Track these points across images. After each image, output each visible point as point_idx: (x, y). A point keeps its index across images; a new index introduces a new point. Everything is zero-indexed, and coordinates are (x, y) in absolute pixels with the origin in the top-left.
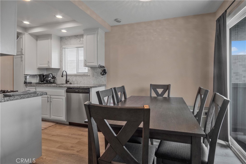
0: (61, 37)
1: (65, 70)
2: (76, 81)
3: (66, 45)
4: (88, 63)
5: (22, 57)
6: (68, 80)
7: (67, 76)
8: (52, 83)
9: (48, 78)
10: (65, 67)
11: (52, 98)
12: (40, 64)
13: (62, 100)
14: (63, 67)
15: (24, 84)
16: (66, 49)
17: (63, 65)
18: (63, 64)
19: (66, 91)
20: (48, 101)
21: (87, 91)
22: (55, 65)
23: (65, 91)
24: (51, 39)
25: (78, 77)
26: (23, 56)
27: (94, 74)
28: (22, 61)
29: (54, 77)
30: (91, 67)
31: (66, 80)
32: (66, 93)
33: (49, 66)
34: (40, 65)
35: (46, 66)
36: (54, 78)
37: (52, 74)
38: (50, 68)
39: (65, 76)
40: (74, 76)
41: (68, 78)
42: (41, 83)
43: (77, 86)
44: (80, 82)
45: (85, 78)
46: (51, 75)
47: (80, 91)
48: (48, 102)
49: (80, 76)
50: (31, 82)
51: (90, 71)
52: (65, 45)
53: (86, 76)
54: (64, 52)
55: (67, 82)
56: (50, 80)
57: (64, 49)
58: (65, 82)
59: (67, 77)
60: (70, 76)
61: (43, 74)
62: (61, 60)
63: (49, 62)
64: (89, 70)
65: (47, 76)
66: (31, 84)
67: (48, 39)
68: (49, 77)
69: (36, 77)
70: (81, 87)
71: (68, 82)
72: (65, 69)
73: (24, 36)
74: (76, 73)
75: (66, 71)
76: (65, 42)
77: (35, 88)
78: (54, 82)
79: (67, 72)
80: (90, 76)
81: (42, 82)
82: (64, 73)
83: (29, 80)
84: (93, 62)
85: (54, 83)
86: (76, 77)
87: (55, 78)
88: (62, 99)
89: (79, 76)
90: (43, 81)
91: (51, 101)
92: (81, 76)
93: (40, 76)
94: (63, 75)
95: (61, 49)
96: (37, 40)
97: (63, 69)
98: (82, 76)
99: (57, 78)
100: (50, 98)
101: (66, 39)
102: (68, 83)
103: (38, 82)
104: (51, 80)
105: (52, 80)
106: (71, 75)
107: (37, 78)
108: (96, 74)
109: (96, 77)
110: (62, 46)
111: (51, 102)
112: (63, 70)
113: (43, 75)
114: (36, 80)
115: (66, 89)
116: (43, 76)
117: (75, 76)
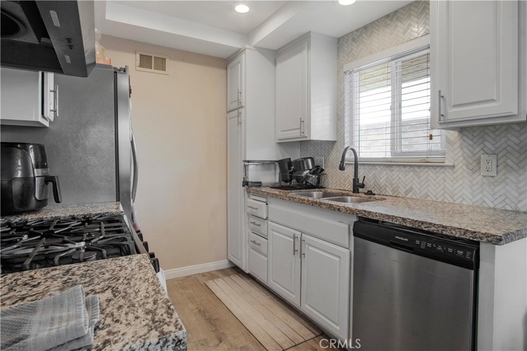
0: (339, 39)
1: (353, 147)
2: (392, 185)
3: (356, 59)
4: (455, 106)
5: (239, 114)
6: (361, 182)
7: (359, 167)
8: (312, 187)
9: (301, 170)
10: (352, 136)
11: (306, 241)
12: (282, 131)
13: (337, 259)
14: (347, 135)
15: (243, 186)
16: (355, 75)
17: (346, 130)
18: (346, 125)
19: (352, 227)
20: (294, 251)
21: (460, 253)
22: (320, 130)
23: (349, 226)
24: (309, 48)
25: (397, 173)
26: (242, 110)
27: (479, 158)
28: (240, 123)
29: (318, 167)
30: (462, 130)
31: (356, 180)
32: (352, 237)
33: (302, 134)
34: (283, 133)
35: (295, 135)
36: (319, 170)
37: (312, 159)
38: (307, 139)
39: (351, 164)
40: (382, 167)
41: (362, 172)
42: (283, 183)
43: (404, 219)
44: (407, 192)
45: (431, 173)
46: (309, 161)
47: (418, 242)
48: (294, 254)
49: (407, 168)
50: (261, 182)
51: (455, 146)
52: (352, 61)
53: (432, 166)
54: (347, 86)
55: (357, 186)
56: (307, 177)
57: (347, 77)
58: (350, 187)
59: (359, 170)
60: (366, 167)
61: (290, 159)
62: (340, 113)
63: (304, 122)
64: (448, 141)
65: (300, 164)
66: (260, 186)
67: (300, 51)
68: (304, 167)
69: (273, 166)
70: (423, 227)
71: (363, 186)
72: (352, 142)
73: (243, 55)
74: (389, 155)
75: (355, 148)
76: (352, 49)
77: (264, 200)
78: (319, 182)
79: (357, 150)
80: (454, 166)
81: (286, 181)
82: (347, 156)
83: (254, 174)
84: (492, 100)
85: (318, 186)
86: (392, 171)
87: (323, 170)
88: (339, 257)
89: (402, 168)
90: (289, 178)
91: (303, 253)
92: (411, 166)
93: (281, 163)
94: (345, 162)
95: (340, 78)
96: (275, 64)
97: (346, 141)
98: (417, 169)
99: (326, 171)
100: (301, 240)
101: (354, 40)
102: (361, 190)
103: (277, 181)
104: (309, 177)
105: (313, 179)
106: (372, 164)
107: (275, 169)
108: (493, 159)
109: (495, 174)
110: (342, 67)
111: (302, 255)
112: (346, 147)
113: (288, 160)
114: (271, 177)
115: (356, 220)
116: (290, 163)
117: (387, 165)
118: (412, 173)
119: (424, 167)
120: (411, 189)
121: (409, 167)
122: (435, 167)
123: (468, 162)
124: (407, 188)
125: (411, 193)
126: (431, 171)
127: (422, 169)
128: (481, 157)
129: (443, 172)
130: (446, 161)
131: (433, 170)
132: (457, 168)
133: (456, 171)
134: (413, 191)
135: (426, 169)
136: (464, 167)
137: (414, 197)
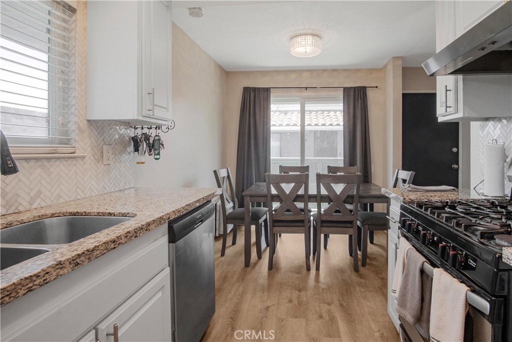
27: (102, 148)
44: (32, 201)
45: (63, 167)
49: (32, 163)
51: (85, 135)
80: (84, 157)
98: (45, 163)
108: (110, 149)
109: (110, 162)
118: (39, 170)
119: (55, 160)
120: (39, 193)
121: (35, 161)
122: (66, 159)
123: (95, 152)
124: (33, 194)
125: (39, 200)
126: (63, 165)
127: (52, 162)
128: (104, 148)
129: (75, 165)
130: (77, 151)
131: (65, 163)
132: (86, 158)
133: (86, 162)
134: (42, 196)
135: (58, 163)
136: (92, 158)
137: (43, 204)
